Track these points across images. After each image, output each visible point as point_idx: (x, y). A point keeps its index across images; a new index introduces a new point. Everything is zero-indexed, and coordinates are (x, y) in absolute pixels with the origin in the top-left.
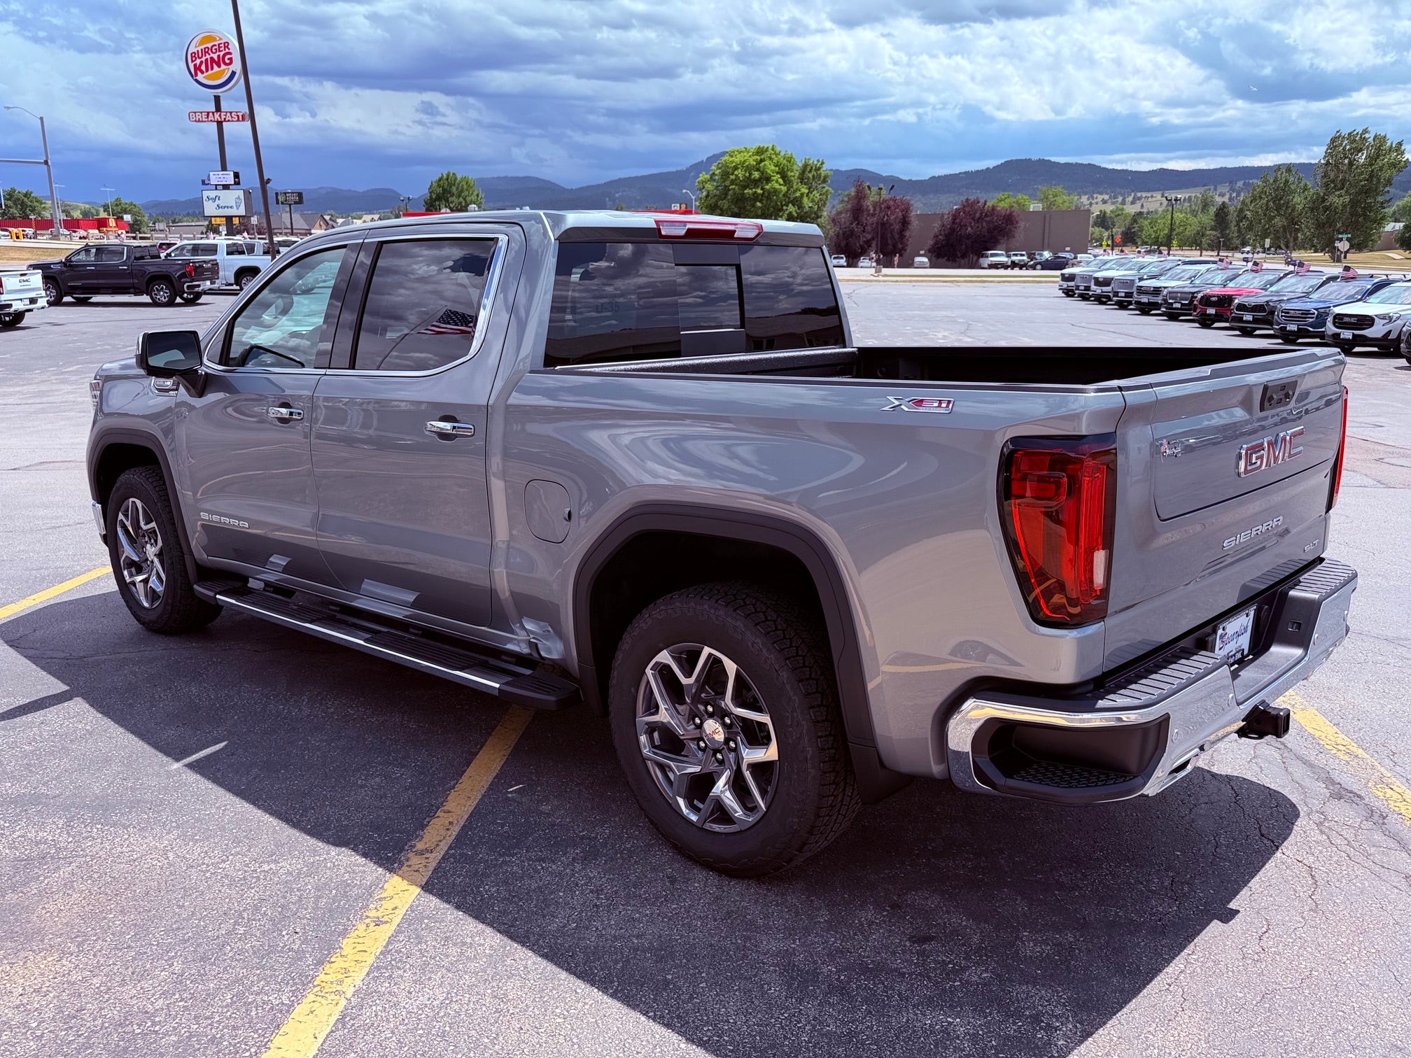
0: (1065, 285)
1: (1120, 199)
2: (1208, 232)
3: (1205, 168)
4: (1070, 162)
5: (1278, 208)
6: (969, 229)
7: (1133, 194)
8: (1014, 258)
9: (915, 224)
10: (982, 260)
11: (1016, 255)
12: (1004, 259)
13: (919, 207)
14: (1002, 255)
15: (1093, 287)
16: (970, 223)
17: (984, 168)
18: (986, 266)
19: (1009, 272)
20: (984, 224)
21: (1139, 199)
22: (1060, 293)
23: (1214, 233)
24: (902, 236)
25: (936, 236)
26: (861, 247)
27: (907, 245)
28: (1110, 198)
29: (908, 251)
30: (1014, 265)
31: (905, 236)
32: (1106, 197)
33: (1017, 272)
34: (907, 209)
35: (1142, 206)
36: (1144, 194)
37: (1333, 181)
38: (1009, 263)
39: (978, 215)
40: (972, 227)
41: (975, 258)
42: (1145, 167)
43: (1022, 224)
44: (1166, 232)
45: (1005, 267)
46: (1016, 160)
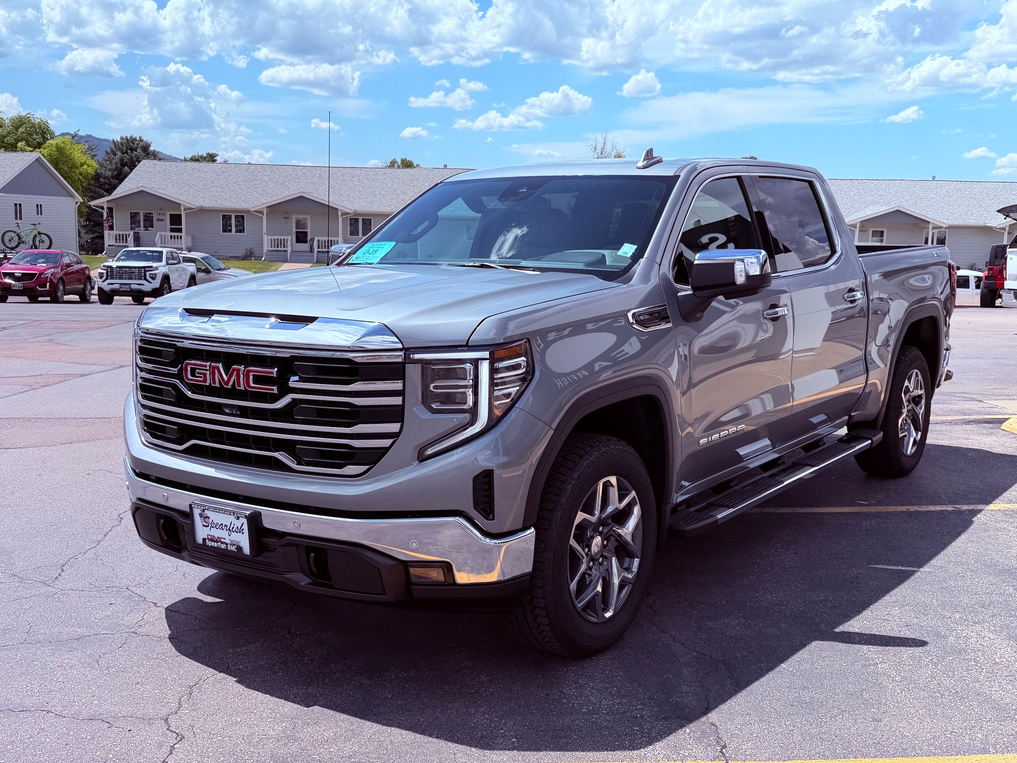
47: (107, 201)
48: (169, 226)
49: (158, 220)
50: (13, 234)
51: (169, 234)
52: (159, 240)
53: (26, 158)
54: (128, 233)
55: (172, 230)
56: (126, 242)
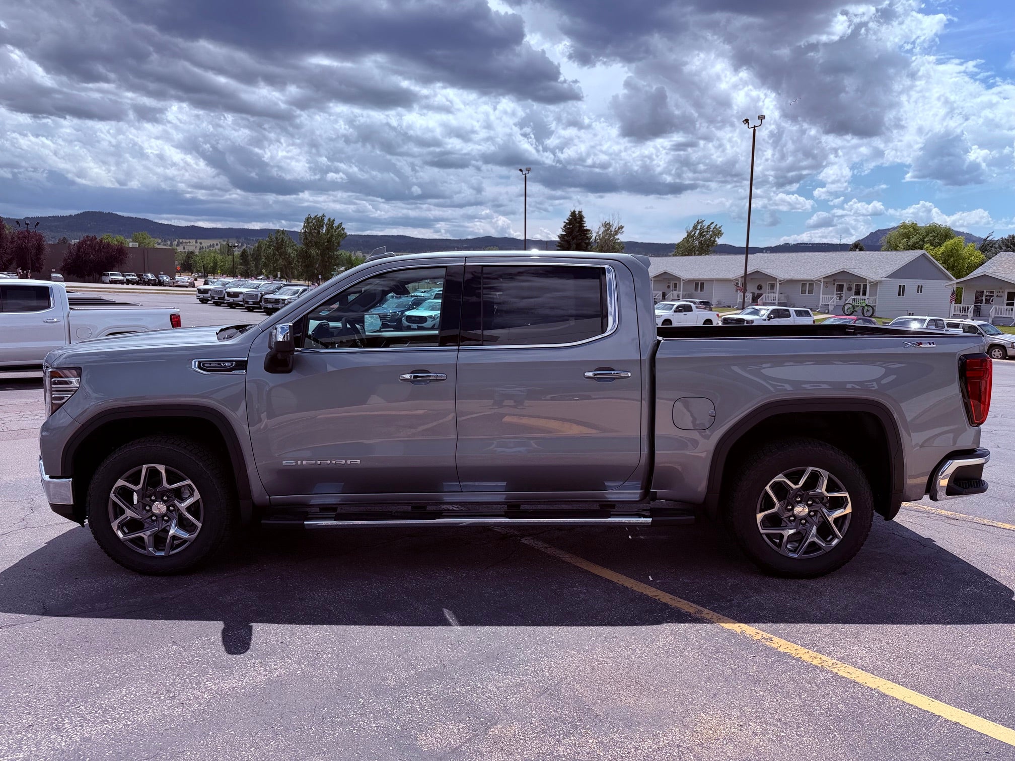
0: (201, 296)
1: (169, 243)
2: (239, 266)
3: (221, 227)
4: (132, 216)
5: (281, 255)
6: (92, 256)
7: (177, 240)
8: (128, 277)
9: (48, 250)
10: (103, 278)
11: (129, 275)
12: (120, 278)
13: (50, 239)
14: (119, 275)
15: (226, 298)
16: (92, 252)
17: (68, 215)
18: (108, 282)
19: (125, 286)
20: (103, 253)
21: (182, 243)
22: (198, 301)
23: (243, 267)
24: (38, 259)
25: (65, 260)
26: (5, 264)
27: (42, 265)
28: (162, 241)
29: (44, 269)
30: (128, 282)
31: (40, 258)
32: (160, 241)
33: (130, 286)
34: (40, 239)
35: (184, 248)
36: (184, 241)
37: (310, 242)
38: (125, 281)
39: (97, 248)
40: (94, 255)
41: (98, 276)
42: (183, 224)
43: (130, 255)
44: (212, 265)
45: (122, 282)
46: (92, 212)
47: (957, 283)
48: (1006, 302)
49: (997, 296)
50: (850, 306)
51: (1005, 307)
52: (994, 311)
53: (914, 254)
54: (969, 306)
55: (1008, 304)
56: (967, 313)
